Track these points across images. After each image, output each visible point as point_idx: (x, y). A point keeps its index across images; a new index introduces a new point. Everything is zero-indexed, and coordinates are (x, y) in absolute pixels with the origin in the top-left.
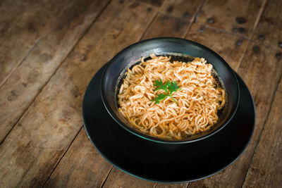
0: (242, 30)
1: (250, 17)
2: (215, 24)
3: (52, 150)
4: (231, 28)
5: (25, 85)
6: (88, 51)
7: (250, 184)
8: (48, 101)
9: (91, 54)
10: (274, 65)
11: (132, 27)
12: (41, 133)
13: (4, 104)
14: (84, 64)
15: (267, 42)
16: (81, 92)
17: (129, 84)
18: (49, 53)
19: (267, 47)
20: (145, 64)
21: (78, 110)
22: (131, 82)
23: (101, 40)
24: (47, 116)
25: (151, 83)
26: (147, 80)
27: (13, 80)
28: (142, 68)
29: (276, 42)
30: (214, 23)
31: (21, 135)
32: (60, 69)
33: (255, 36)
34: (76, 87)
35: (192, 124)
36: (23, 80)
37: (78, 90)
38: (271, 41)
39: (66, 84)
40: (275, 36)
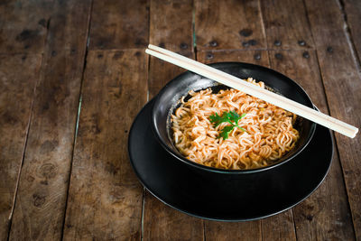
0: (253, 43)
1: (253, 26)
2: (221, 46)
3: (124, 237)
4: (240, 44)
5: (46, 183)
6: (96, 121)
7: (352, 186)
8: (86, 190)
9: (102, 123)
10: (307, 66)
11: (131, 78)
12: (101, 225)
13: (34, 211)
14: (101, 136)
15: (286, 45)
16: (118, 166)
17: (182, 131)
18: (51, 139)
19: (289, 51)
20: (187, 104)
21: (127, 186)
22: (182, 127)
23: (105, 105)
24: (95, 205)
25: (206, 121)
26: (201, 119)
27: (26, 183)
28: (188, 109)
29: (295, 42)
30: (218, 45)
31: (78, 237)
32: (76, 151)
33: (271, 44)
34: (108, 163)
35: (275, 147)
36: (38, 179)
37: (112, 165)
38: (290, 43)
39: (95, 165)
40: (291, 37)
